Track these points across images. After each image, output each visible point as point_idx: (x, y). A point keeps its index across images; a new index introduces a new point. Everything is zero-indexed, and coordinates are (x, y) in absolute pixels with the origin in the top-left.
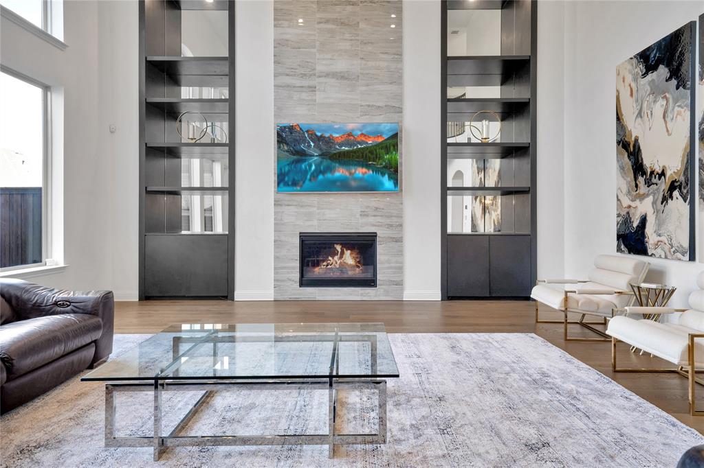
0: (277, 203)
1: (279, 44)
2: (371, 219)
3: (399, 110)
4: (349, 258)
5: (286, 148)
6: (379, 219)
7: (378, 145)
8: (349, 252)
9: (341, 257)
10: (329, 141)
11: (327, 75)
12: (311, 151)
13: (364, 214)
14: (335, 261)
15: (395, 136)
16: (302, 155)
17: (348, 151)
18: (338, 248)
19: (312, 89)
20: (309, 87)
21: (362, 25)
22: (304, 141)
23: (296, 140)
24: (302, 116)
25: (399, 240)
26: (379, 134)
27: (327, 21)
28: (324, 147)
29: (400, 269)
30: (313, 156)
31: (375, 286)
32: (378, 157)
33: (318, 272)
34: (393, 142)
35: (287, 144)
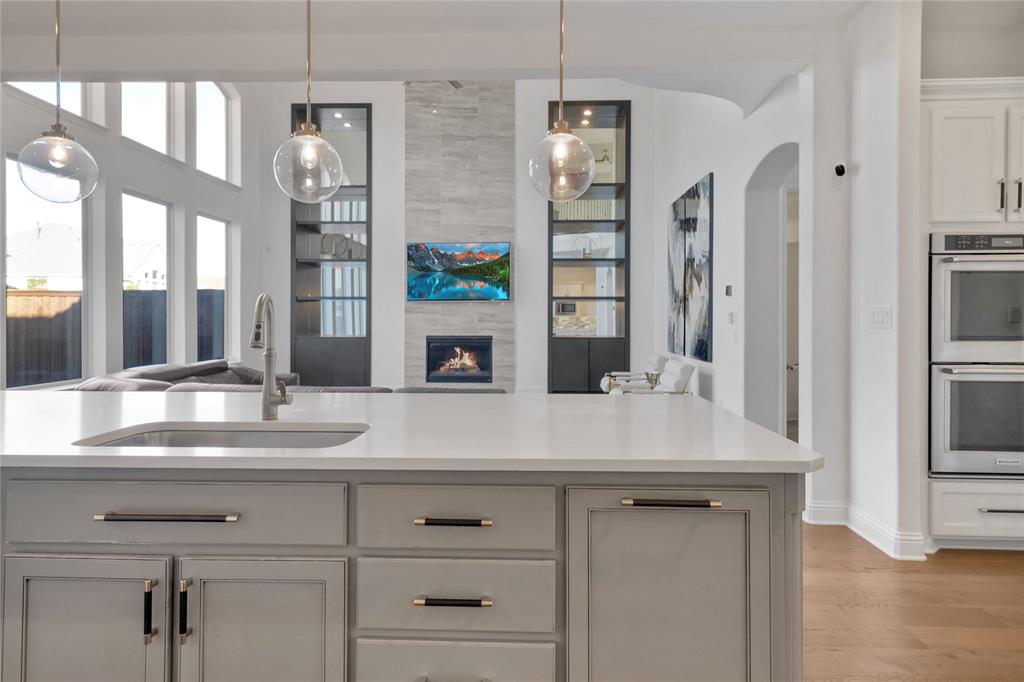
0: (407, 311)
1: (410, 174)
2: (487, 325)
3: (512, 231)
4: (468, 360)
5: (415, 265)
6: (494, 324)
7: (494, 262)
8: (467, 354)
9: (461, 358)
10: (451, 258)
11: (450, 200)
12: (435, 268)
13: (480, 320)
14: (455, 362)
15: (508, 255)
16: (427, 271)
17: (467, 267)
18: (458, 350)
19: (438, 212)
20: (435, 211)
21: (480, 157)
22: (429, 258)
23: (421, 257)
24: (427, 237)
25: (512, 343)
26: (495, 252)
27: (450, 154)
28: (446, 264)
29: (512, 367)
30: (436, 271)
31: (491, 382)
32: (493, 272)
33: (443, 370)
34: (505, 261)
35: (414, 261)
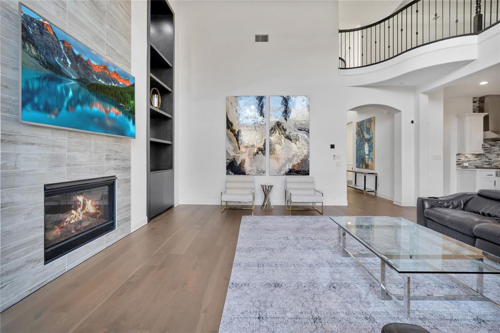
4: (91, 207)
5: (34, 52)
6: (118, 163)
7: (126, 89)
9: (83, 208)
10: (86, 66)
12: (67, 71)
13: (108, 158)
17: (104, 86)
22: (60, 54)
23: (48, 48)
25: (129, 181)
28: (82, 72)
29: (129, 206)
30: (71, 78)
31: (113, 229)
32: (125, 100)
34: (133, 91)
35: (36, 48)
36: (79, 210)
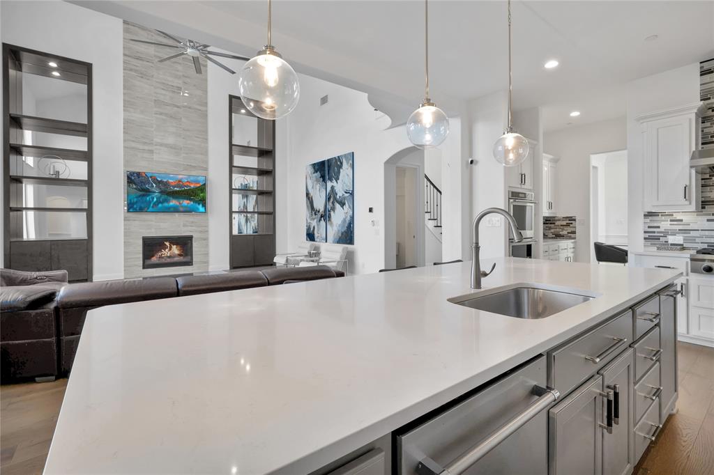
0: (126, 219)
1: (126, 122)
2: (190, 228)
3: (206, 169)
4: (175, 250)
5: (134, 187)
6: (194, 228)
7: (196, 188)
8: (175, 246)
9: (170, 249)
10: (166, 184)
11: (161, 145)
12: (154, 190)
13: (184, 226)
14: (166, 253)
15: (205, 184)
16: (147, 192)
17: (178, 191)
18: (167, 244)
19: (151, 152)
20: (149, 150)
21: (183, 119)
22: (149, 183)
23: (142, 182)
24: (142, 166)
25: (206, 239)
26: (197, 182)
27: (161, 114)
28: (163, 188)
29: (207, 254)
30: (155, 192)
31: (192, 265)
32: (196, 195)
33: (154, 260)
34: (203, 188)
35: (136, 185)
36: (167, 250)
